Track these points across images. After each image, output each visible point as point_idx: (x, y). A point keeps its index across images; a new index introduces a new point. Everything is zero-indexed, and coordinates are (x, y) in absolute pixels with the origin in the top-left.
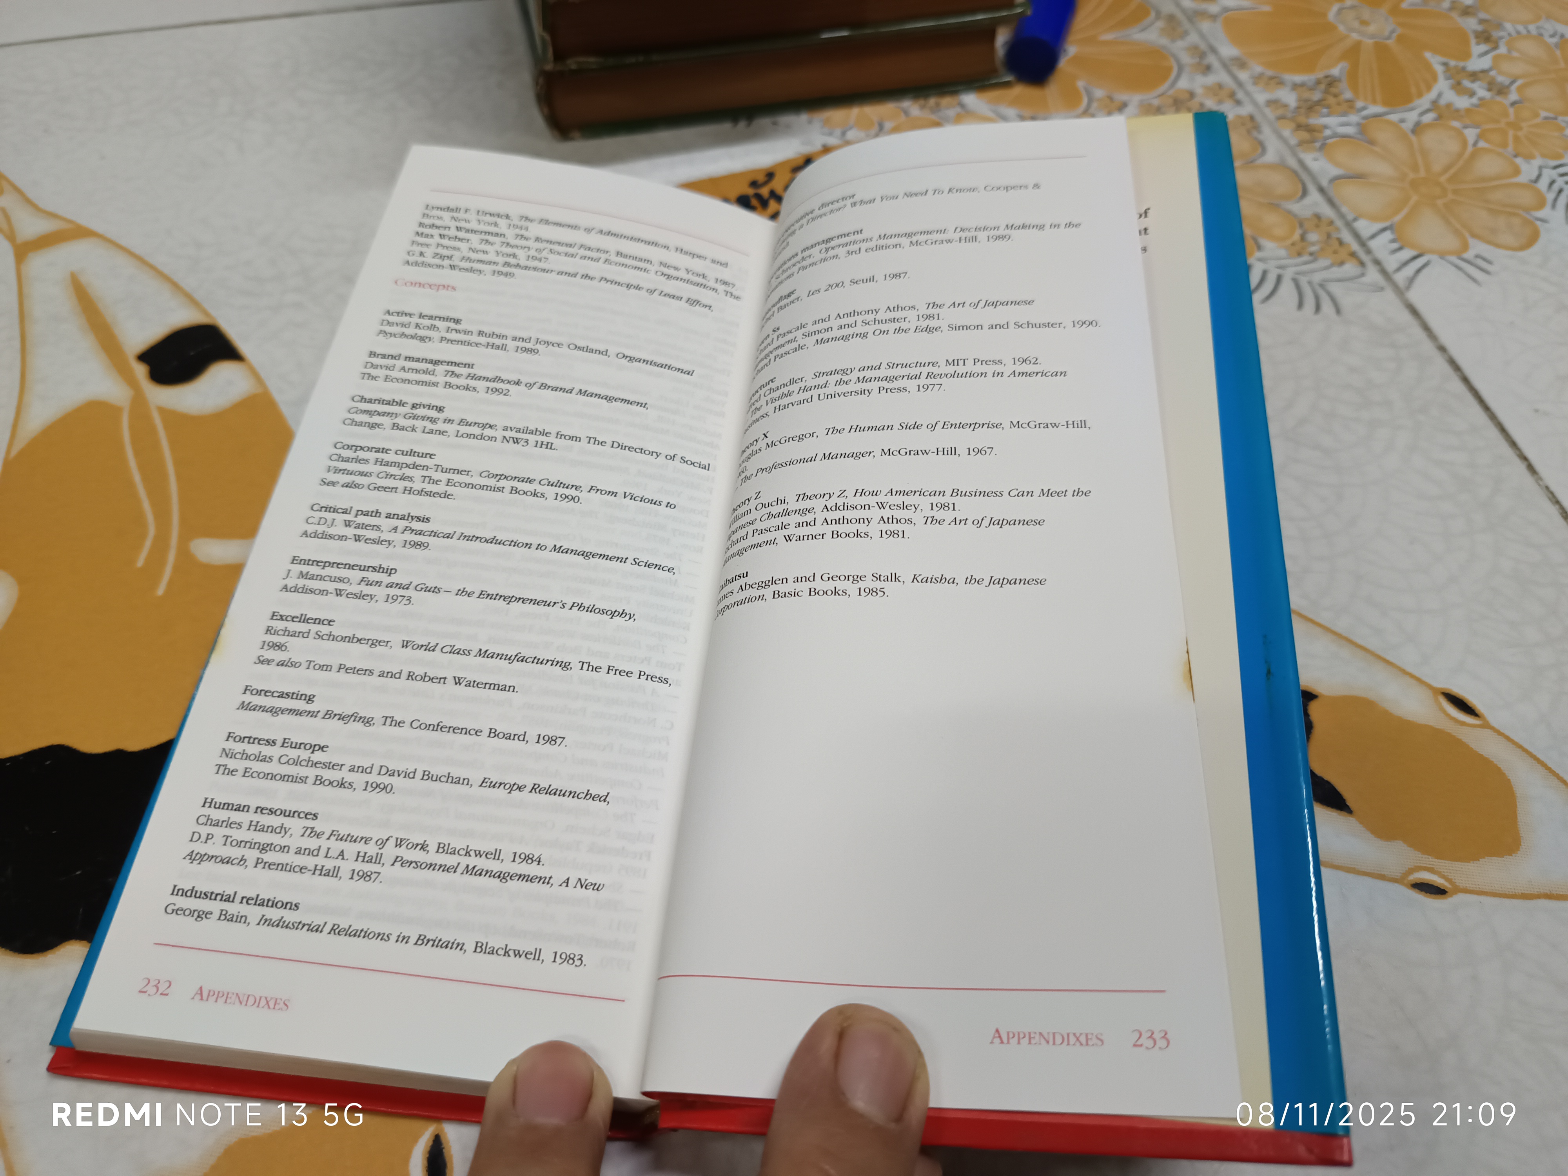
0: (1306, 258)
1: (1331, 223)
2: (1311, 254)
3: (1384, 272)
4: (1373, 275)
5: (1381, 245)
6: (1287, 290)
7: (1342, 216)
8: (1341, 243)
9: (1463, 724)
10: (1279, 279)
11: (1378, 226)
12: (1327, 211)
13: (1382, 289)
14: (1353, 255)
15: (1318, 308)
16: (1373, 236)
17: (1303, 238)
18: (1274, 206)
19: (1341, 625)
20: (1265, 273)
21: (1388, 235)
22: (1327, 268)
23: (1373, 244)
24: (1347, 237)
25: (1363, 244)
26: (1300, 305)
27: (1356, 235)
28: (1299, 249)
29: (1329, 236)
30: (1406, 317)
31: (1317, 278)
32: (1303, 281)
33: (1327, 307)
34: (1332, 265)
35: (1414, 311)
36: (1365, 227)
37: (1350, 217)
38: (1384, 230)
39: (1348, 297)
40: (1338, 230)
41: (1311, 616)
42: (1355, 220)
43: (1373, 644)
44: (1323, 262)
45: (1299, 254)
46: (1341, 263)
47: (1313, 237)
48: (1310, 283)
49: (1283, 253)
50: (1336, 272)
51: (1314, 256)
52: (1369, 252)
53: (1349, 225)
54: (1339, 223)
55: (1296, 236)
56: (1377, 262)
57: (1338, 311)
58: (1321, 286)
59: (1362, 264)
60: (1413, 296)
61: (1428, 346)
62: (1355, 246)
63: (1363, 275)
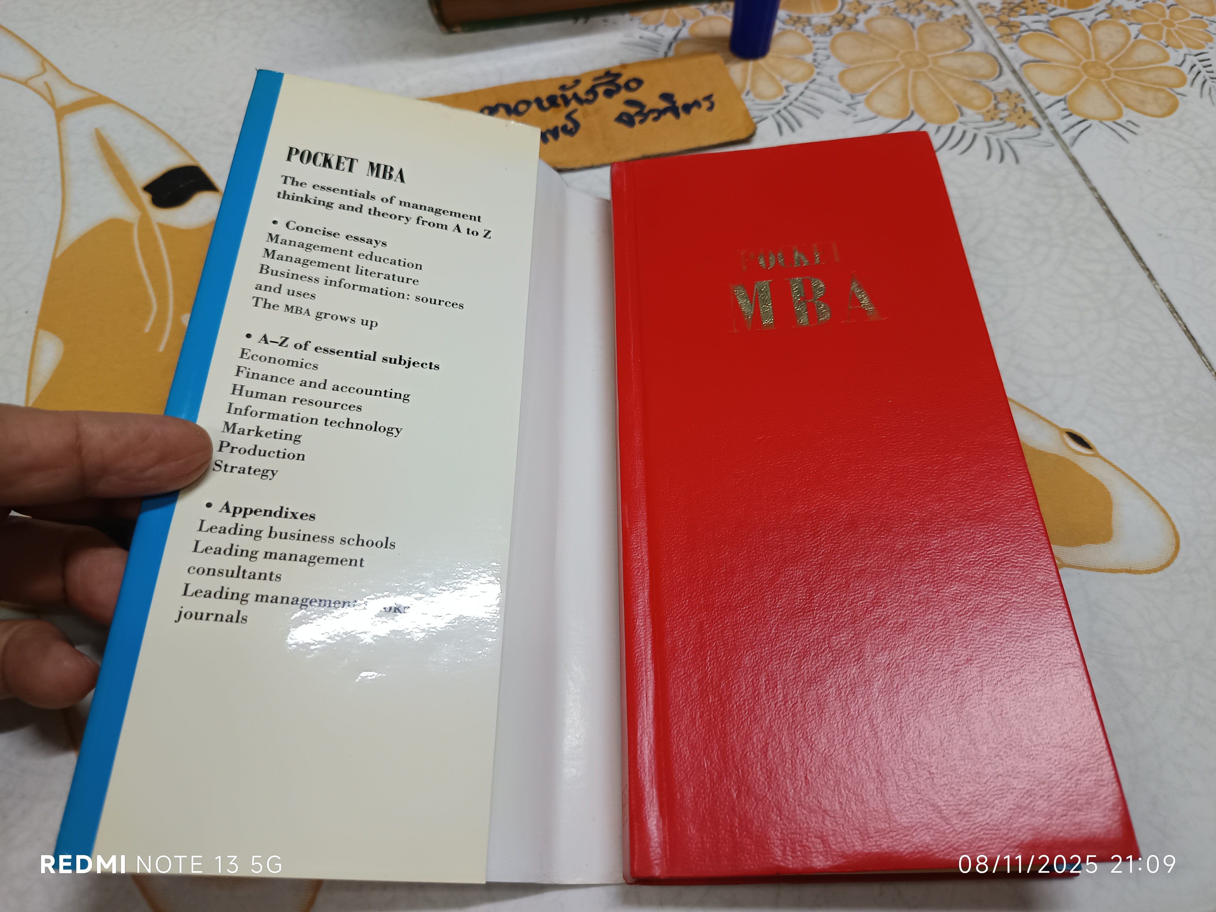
0: (997, 122)
1: (1019, 96)
2: (1001, 119)
3: (1055, 133)
4: (1046, 134)
5: (1055, 113)
6: (980, 145)
7: (1028, 91)
8: (1025, 110)
9: (1080, 453)
10: (975, 136)
11: (1054, 98)
12: (1016, 87)
13: (1053, 145)
14: (1033, 120)
15: (1002, 158)
16: (1050, 106)
17: (996, 107)
18: (976, 83)
20: (964, 133)
21: (1062, 105)
22: (1012, 129)
23: (1049, 112)
24: (1029, 106)
25: (1041, 112)
26: (989, 157)
27: (1037, 105)
28: (992, 115)
29: (1016, 105)
30: (1068, 165)
31: (1003, 137)
32: (993, 139)
33: (1009, 157)
34: (1016, 127)
35: (1075, 162)
36: (1044, 99)
37: (1034, 92)
38: (1058, 102)
39: (1026, 151)
40: (1023, 101)
42: (1038, 93)
44: (1009, 125)
45: (992, 119)
46: (1024, 126)
47: (1003, 106)
48: (998, 140)
49: (980, 118)
50: (1019, 132)
51: (1003, 121)
52: (1045, 117)
53: (1032, 97)
54: (1025, 96)
55: (991, 106)
56: (1051, 125)
57: (1017, 161)
58: (1007, 142)
59: (1039, 126)
60: (1075, 151)
61: (1083, 188)
62: (1035, 114)
63: (1039, 134)
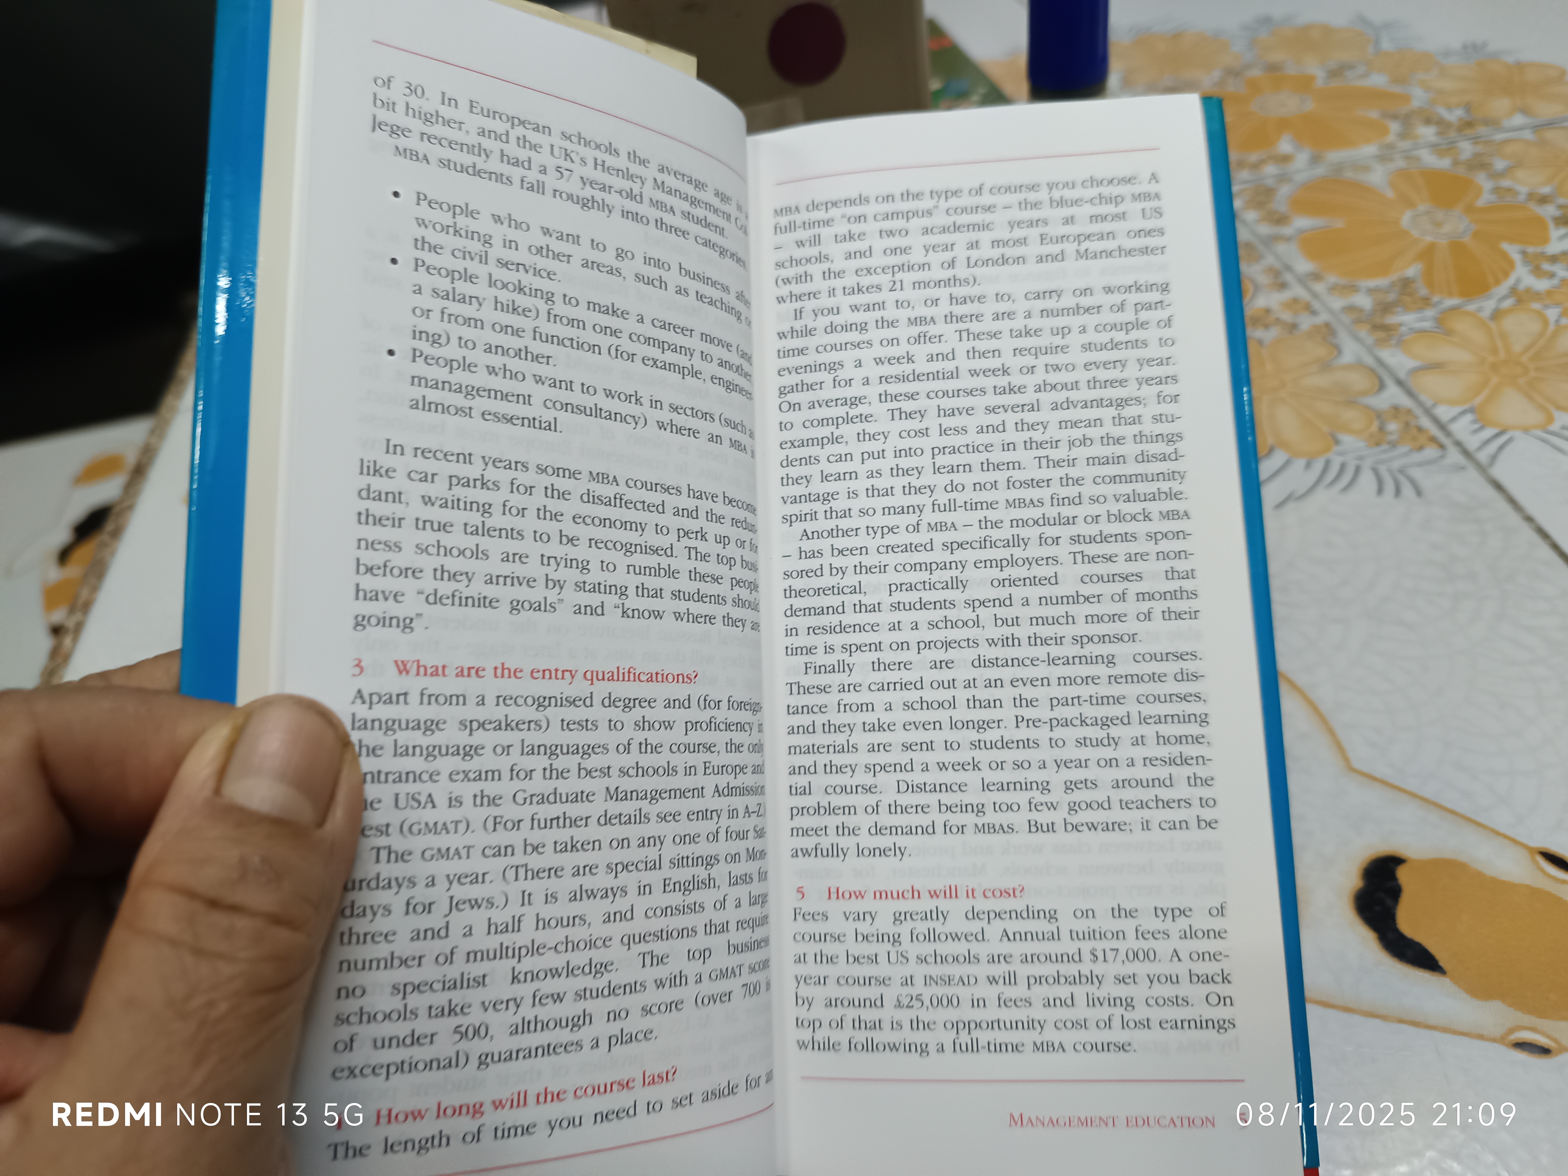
0: (1385, 447)
1: (1409, 411)
2: (1389, 443)
3: (1466, 453)
4: (1454, 456)
5: (1462, 428)
6: (1367, 480)
7: (1420, 404)
8: (1420, 429)
9: (1561, 880)
10: (1358, 470)
11: (1456, 410)
12: (1405, 401)
13: (1463, 468)
14: (1433, 440)
15: (1398, 492)
16: (1454, 419)
17: (1381, 429)
18: (1351, 403)
19: (1428, 792)
20: (1343, 467)
21: (1469, 417)
22: (1406, 454)
23: (1454, 428)
24: (1425, 422)
25: (1442, 427)
26: (1380, 491)
27: (1436, 421)
28: (1378, 439)
29: (1407, 424)
30: (1490, 492)
31: (1396, 464)
32: (1383, 470)
33: (1408, 490)
34: (1411, 451)
35: (1498, 486)
36: (1444, 412)
37: (1429, 403)
38: (1463, 413)
39: (1427, 479)
40: (1417, 418)
41: (1397, 783)
42: (1434, 405)
43: (1462, 807)
44: (1402, 449)
45: (1378, 444)
46: (1421, 448)
47: (1393, 427)
48: (1390, 471)
49: (1361, 444)
50: (1417, 457)
51: (1393, 445)
52: (1449, 434)
53: (1428, 412)
54: (1418, 411)
55: (1375, 427)
56: (1458, 444)
57: (1419, 493)
58: (1402, 471)
59: (1442, 447)
60: (1498, 472)
61: (1513, 517)
62: (1434, 431)
63: (1442, 457)
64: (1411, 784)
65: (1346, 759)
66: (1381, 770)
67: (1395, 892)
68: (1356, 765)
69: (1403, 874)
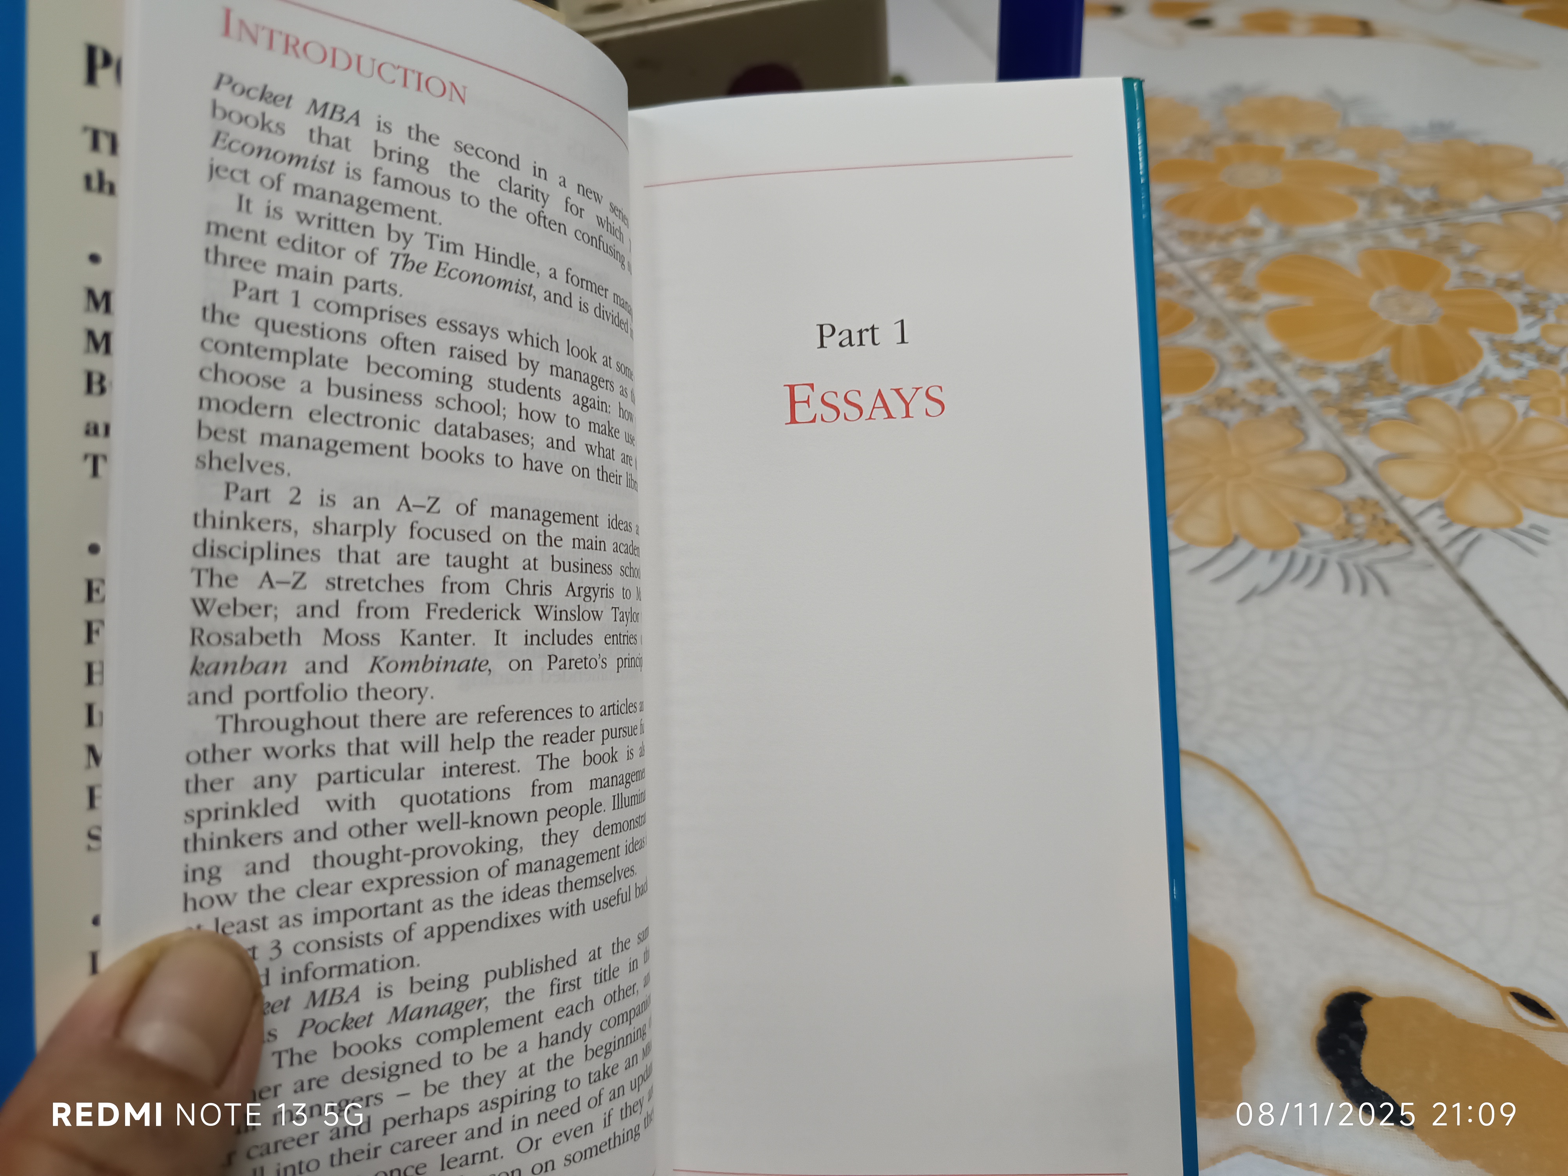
0: (1351, 540)
1: (1377, 504)
2: (1356, 536)
3: (1435, 550)
4: (1422, 553)
5: (1430, 522)
6: (1333, 575)
7: (1388, 496)
8: (1387, 523)
10: (1324, 564)
11: (1424, 504)
12: (1372, 493)
13: (1431, 566)
14: (1401, 534)
15: (1365, 590)
16: (1422, 514)
17: (1348, 521)
18: (1318, 492)
19: (1396, 921)
20: (1309, 560)
21: (1437, 512)
22: (1372, 549)
23: (1423, 522)
24: (1393, 516)
25: (1410, 521)
26: (1347, 588)
27: (1404, 514)
28: (1345, 532)
29: (1374, 517)
30: (1458, 593)
31: (1363, 559)
32: (1349, 564)
33: (1375, 589)
34: (1379, 546)
35: (1467, 587)
36: (1412, 506)
37: (1396, 495)
38: (1431, 507)
39: (1395, 577)
40: (1384, 510)
41: (1362, 911)
42: (1402, 498)
43: (1429, 939)
44: (1370, 543)
45: (1344, 537)
46: (1388, 543)
47: (1359, 519)
48: (1356, 566)
49: (1327, 537)
50: (1385, 552)
51: (1360, 538)
52: (1417, 529)
53: (1396, 505)
54: (1385, 503)
55: (1341, 519)
56: (1426, 540)
57: (1386, 591)
58: (1369, 567)
59: (1410, 542)
60: (1467, 571)
61: (1482, 622)
62: (1402, 525)
63: (1410, 553)
64: (1377, 913)
65: (1310, 883)
66: (1346, 896)
67: (1360, 1035)
68: (1320, 890)
69: (1368, 1013)
